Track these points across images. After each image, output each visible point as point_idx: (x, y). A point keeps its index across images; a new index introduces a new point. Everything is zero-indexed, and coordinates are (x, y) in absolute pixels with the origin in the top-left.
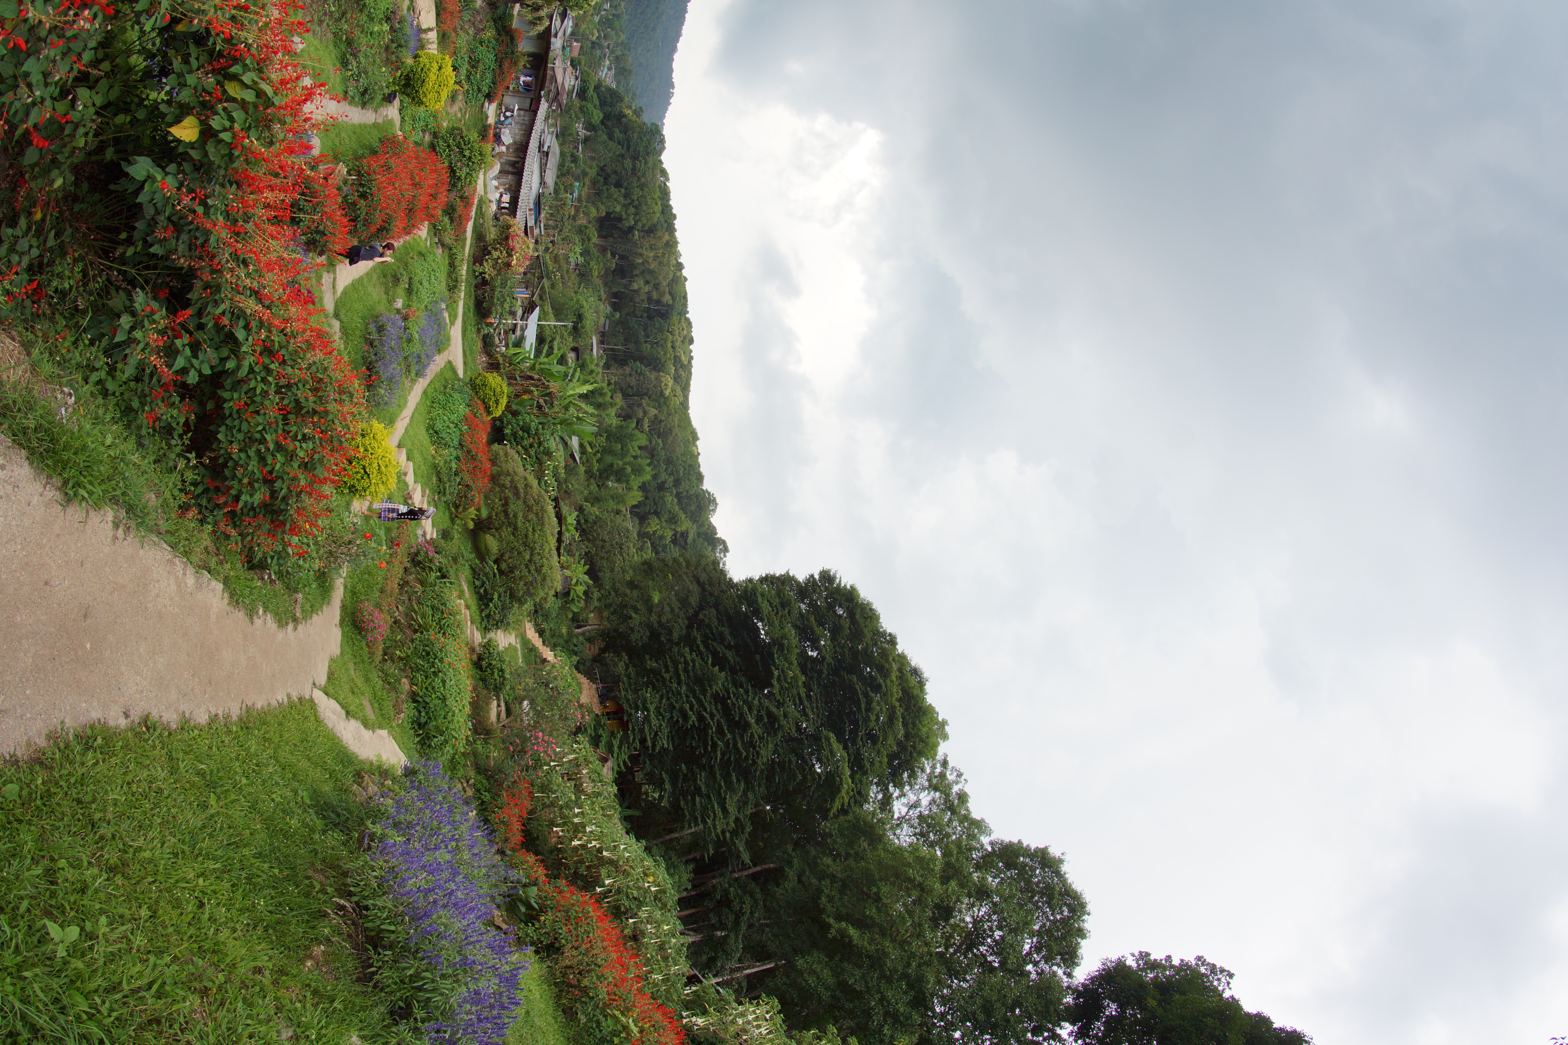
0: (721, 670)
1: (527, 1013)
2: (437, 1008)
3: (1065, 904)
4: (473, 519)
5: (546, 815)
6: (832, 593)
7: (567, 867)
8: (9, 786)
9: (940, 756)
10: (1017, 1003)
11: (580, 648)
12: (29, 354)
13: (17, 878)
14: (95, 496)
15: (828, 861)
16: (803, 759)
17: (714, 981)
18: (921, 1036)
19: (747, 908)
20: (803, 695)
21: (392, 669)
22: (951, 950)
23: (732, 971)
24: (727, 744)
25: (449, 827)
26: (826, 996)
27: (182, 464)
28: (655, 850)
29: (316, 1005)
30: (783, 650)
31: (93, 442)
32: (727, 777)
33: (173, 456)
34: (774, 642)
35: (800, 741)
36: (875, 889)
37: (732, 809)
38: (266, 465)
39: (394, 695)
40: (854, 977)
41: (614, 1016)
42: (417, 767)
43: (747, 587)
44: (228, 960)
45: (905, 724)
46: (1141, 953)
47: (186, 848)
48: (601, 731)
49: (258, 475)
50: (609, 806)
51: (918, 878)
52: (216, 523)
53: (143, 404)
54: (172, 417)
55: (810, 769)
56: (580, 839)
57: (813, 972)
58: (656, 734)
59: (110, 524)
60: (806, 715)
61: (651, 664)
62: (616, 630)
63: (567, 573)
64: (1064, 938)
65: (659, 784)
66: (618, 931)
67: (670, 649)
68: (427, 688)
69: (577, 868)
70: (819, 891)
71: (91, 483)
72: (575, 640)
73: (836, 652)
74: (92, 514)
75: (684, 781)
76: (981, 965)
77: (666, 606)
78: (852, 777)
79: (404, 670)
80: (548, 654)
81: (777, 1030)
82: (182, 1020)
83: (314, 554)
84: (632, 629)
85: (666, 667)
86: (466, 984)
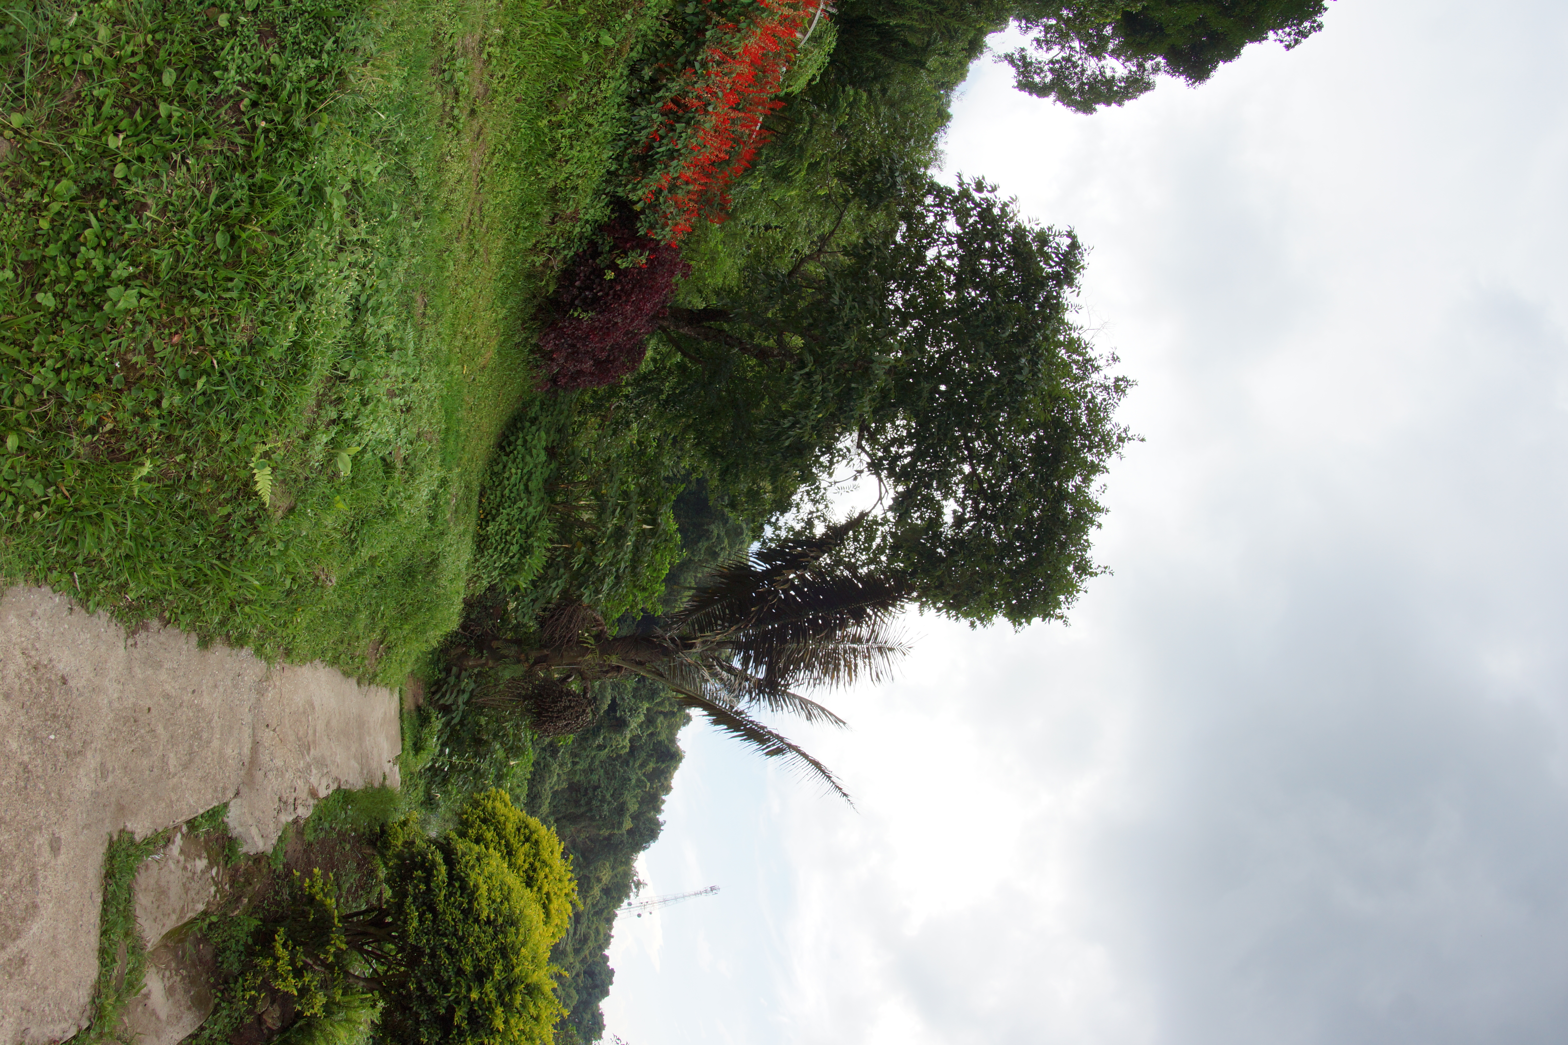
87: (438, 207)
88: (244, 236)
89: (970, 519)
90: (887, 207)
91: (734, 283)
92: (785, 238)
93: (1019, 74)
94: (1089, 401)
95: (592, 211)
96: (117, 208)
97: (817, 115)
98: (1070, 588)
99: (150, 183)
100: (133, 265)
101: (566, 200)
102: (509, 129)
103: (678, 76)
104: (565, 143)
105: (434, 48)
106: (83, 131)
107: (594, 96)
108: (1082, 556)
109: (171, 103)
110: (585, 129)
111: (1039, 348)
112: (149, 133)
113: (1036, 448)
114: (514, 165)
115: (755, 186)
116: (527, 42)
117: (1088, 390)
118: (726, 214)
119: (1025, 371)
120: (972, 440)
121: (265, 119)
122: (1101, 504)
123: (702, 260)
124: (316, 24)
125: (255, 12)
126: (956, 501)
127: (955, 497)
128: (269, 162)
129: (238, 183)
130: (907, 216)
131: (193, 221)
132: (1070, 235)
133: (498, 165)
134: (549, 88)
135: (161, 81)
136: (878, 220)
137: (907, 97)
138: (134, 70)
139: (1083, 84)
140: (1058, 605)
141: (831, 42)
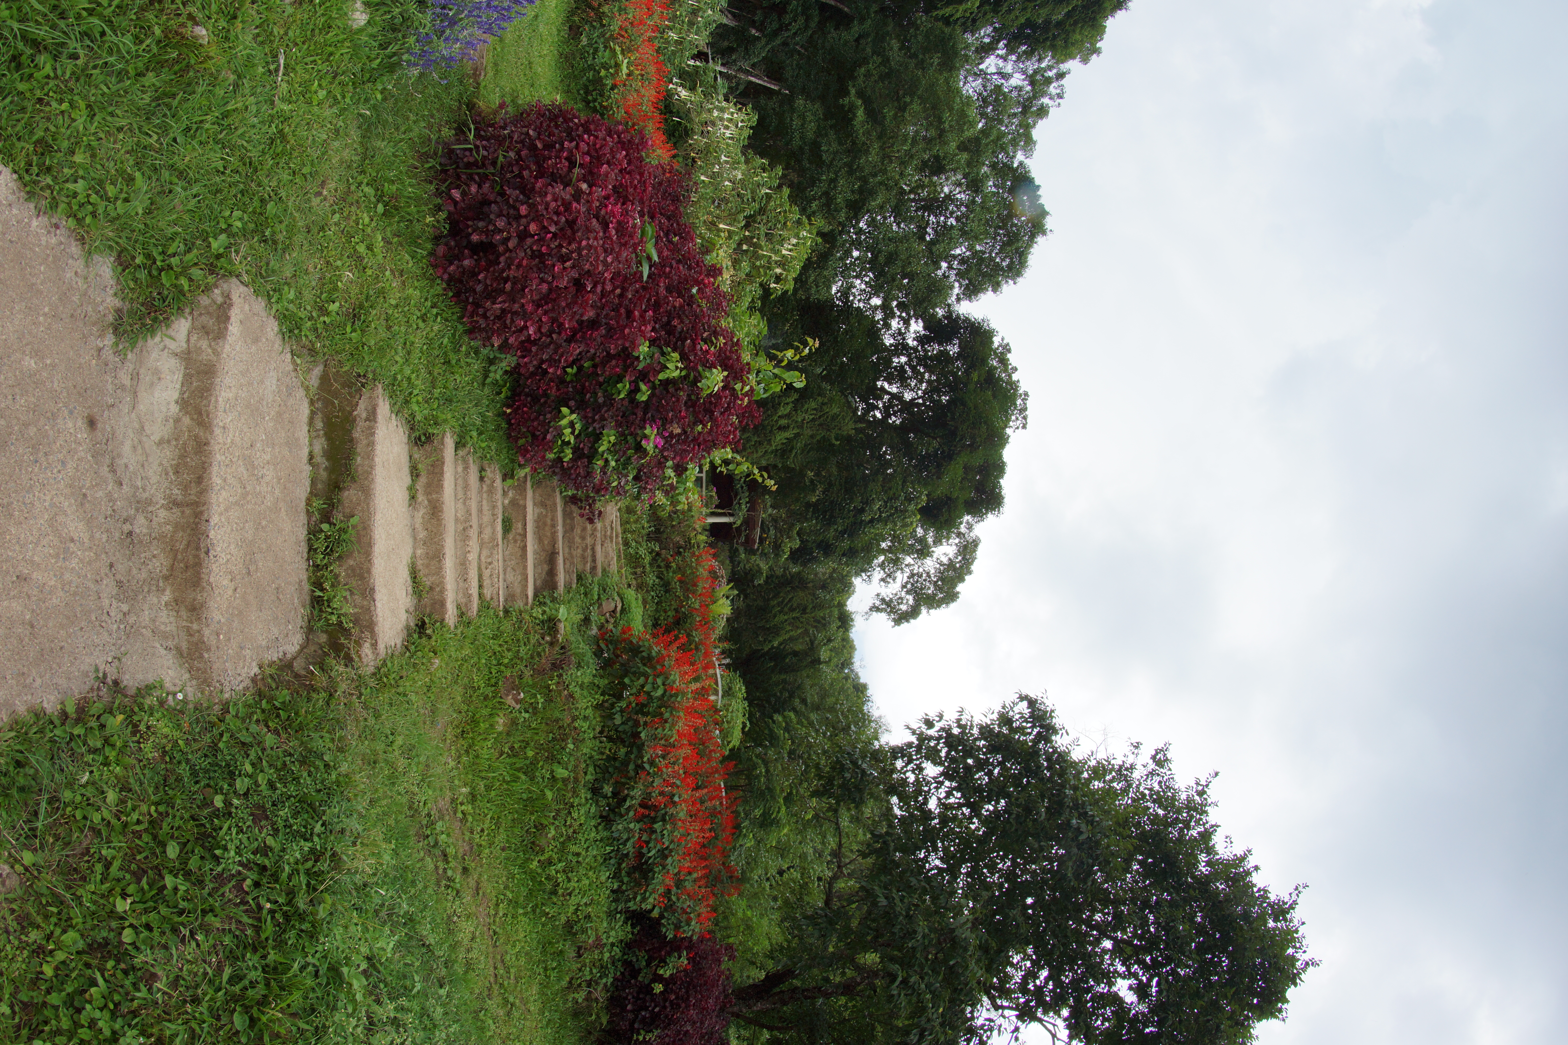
3: (1011, 259)
9: (1064, 67)
10: (911, 276)
15: (895, 44)
17: (719, 68)
18: (833, 230)
19: (794, 27)
22: (912, 196)
23: (740, 70)
26: (796, 142)
36: (908, 99)
40: (829, 147)
41: (613, 51)
45: (1069, 15)
46: (1008, 344)
51: (947, 125)
57: (803, 117)
64: (984, 275)
70: (865, 61)
76: (919, 227)
81: (738, 140)
87: (459, 969)
88: (264, 1019)
89: (1150, 980)
90: (872, 795)
91: (781, 939)
92: (802, 874)
93: (889, 614)
94: (1151, 796)
95: (613, 933)
96: (126, 972)
97: (766, 754)
98: (1289, 937)
99: (160, 954)
100: (144, 1035)
101: (584, 931)
102: (504, 879)
103: (635, 783)
104: (561, 877)
105: (412, 816)
106: (92, 887)
107: (570, 826)
108: (1269, 904)
109: (176, 876)
110: (575, 859)
111: (1077, 800)
112: (156, 902)
113: (1147, 871)
114: (521, 911)
115: (749, 843)
116: (493, 793)
117: (1141, 789)
118: (739, 880)
119: (1083, 827)
120: (1090, 918)
121: (269, 900)
122: (1239, 852)
123: (738, 932)
124: (302, 808)
125: (246, 794)
126: (1124, 978)
127: (1120, 975)
128: (280, 944)
129: (251, 964)
130: (892, 789)
131: (207, 998)
132: (1022, 698)
133: (506, 915)
134: (527, 831)
135: (165, 852)
136: (869, 810)
137: (824, 695)
138: (140, 838)
139: (936, 582)
140: (1293, 959)
141: (740, 688)
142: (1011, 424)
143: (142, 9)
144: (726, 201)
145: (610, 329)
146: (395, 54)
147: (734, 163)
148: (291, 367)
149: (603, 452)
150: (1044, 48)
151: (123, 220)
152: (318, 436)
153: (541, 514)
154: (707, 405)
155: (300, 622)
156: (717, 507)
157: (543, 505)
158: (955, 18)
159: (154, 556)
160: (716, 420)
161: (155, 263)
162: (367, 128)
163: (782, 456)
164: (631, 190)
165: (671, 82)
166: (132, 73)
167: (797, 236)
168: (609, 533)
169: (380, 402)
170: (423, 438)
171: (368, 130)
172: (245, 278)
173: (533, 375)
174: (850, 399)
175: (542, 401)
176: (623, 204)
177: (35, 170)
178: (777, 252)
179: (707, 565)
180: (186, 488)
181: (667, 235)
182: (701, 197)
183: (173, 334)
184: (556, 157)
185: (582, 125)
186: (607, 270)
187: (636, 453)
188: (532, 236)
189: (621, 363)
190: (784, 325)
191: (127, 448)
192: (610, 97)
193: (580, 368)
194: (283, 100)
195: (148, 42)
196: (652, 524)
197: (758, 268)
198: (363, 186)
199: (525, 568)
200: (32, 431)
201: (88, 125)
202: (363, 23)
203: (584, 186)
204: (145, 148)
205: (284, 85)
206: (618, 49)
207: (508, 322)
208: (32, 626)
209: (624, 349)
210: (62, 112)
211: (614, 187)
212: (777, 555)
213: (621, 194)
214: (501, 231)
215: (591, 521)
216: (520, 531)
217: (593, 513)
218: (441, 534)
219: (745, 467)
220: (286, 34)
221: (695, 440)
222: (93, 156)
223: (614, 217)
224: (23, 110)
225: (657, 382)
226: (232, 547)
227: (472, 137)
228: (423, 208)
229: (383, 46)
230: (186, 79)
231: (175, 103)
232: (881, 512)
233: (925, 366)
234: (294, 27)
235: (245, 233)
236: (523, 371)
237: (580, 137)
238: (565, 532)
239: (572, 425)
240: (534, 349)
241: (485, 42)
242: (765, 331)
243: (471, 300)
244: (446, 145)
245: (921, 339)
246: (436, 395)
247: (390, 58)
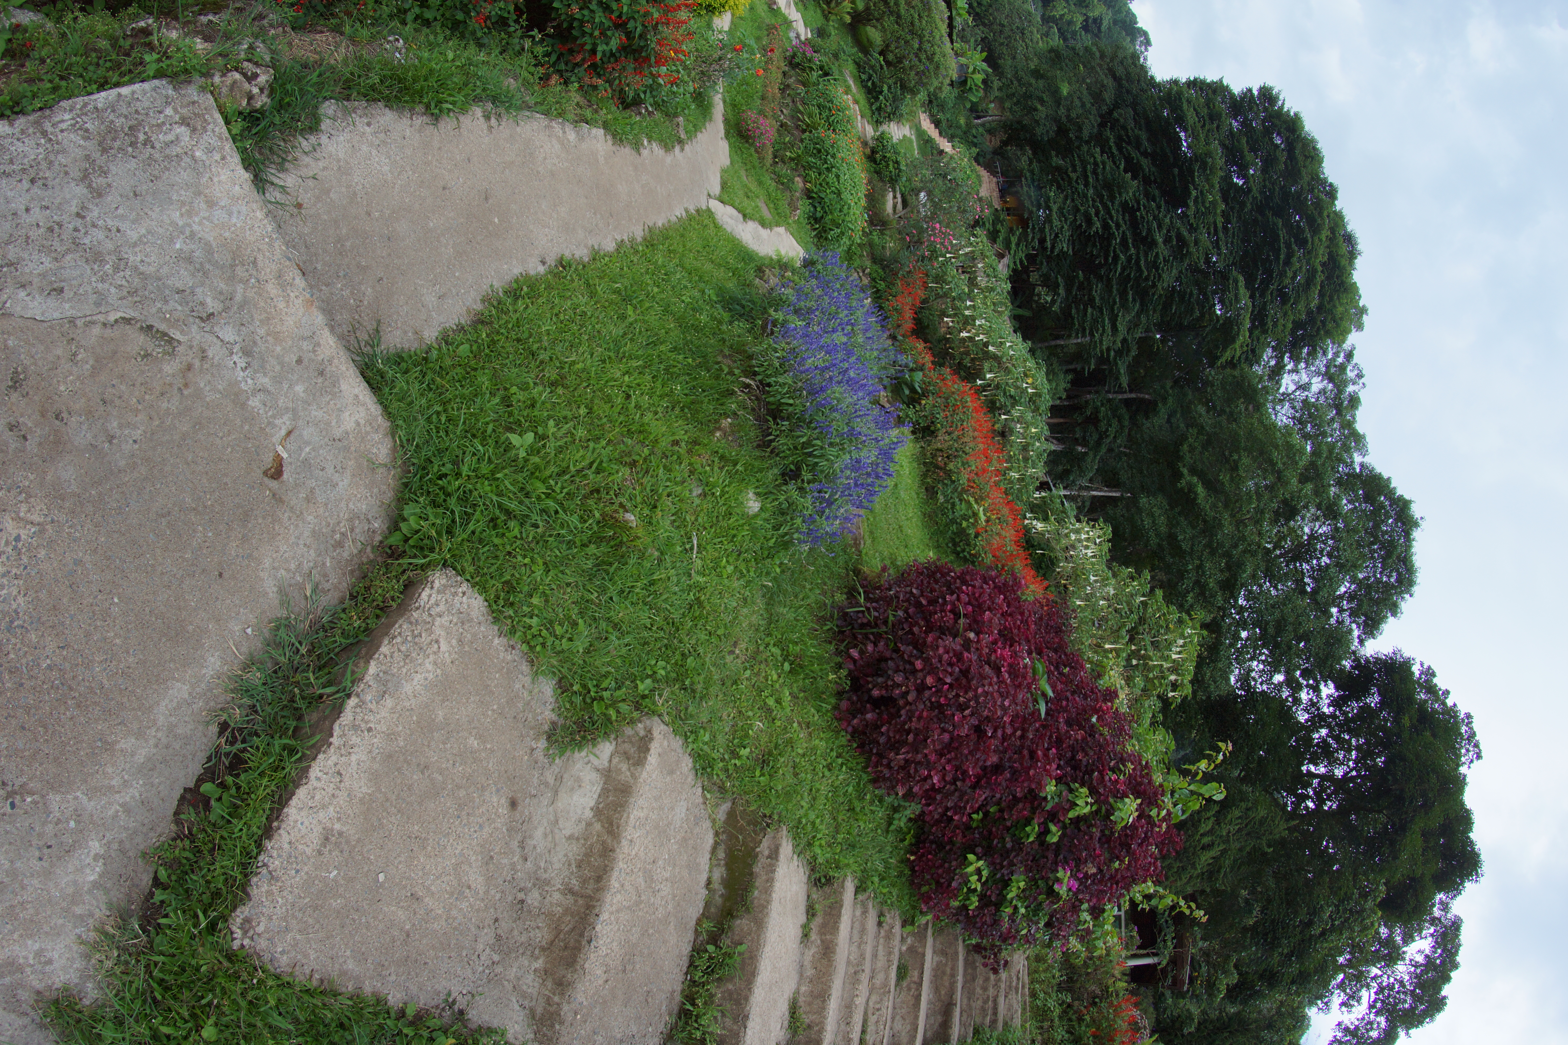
0: (1134, 177)
1: (896, 485)
2: (822, 471)
3: (1397, 571)
4: (848, 13)
5: (938, 305)
6: (1271, 116)
7: (953, 357)
8: (461, 348)
9: (1347, 346)
10: (1305, 637)
11: (980, 139)
12: (342, 34)
13: (482, 410)
14: (459, 104)
15: (1202, 409)
16: (1205, 295)
17: (1063, 492)
18: (1215, 618)
19: (1112, 431)
20: (1220, 225)
21: (784, 170)
22: (1278, 552)
23: (1081, 488)
24: (1129, 260)
25: (846, 312)
26: (1154, 541)
27: (527, 44)
28: (1038, 353)
29: (721, 468)
30: (1205, 170)
31: (437, 64)
32: (1123, 294)
33: (517, 41)
34: (1196, 158)
35: (1206, 275)
36: (1236, 457)
37: (1122, 328)
38: (612, 12)
39: (788, 194)
40: (1185, 534)
41: (968, 502)
42: (815, 258)
43: (1171, 89)
44: (651, 437)
45: (1321, 295)
46: (1429, 668)
47: (612, 354)
48: (999, 227)
49: (607, 23)
50: (1001, 303)
51: (1280, 465)
52: (580, 80)
53: (467, 13)
54: (500, 9)
55: (1210, 308)
56: (968, 332)
57: (1152, 515)
58: (1056, 236)
59: (482, 119)
60: (1219, 249)
61: (1057, 161)
62: (1019, 122)
63: (963, 60)
64: (1378, 602)
65: (1053, 288)
66: (990, 424)
67: (1079, 148)
68: (821, 185)
69: (962, 359)
70: (1184, 438)
71: (450, 95)
72: (974, 131)
73: (1265, 187)
74: (462, 118)
75: (1079, 289)
76: (1296, 581)
77: (1076, 100)
78: (1251, 331)
79: (796, 170)
80: (946, 146)
81: (1101, 557)
82: (616, 487)
83: (686, 78)
84: (1037, 122)
85: (1074, 166)
86: (850, 452)
142: (1463, 759)
143: (585, 497)
144: (1104, 619)
145: (1014, 772)
146: (786, 534)
147: (1103, 580)
148: (701, 800)
149: (1012, 899)
150: (1321, 339)
151: (566, 655)
152: (719, 865)
153: (939, 964)
154: (1123, 839)
155: (661, 1027)
156: (1139, 948)
157: (943, 953)
158: (1236, 358)
159: (538, 927)
160: (1134, 853)
161: (589, 692)
162: (770, 597)
163: (1210, 878)
164: (1015, 631)
165: (1025, 518)
166: (578, 543)
167: (1182, 636)
168: (1014, 984)
169: (784, 843)
170: (823, 880)
171: (771, 598)
172: (666, 718)
173: (937, 822)
174: (1276, 795)
175: (948, 848)
176: (1011, 646)
177: (501, 602)
178: (1167, 658)
179: (1126, 1015)
180: (584, 882)
181: (1057, 668)
182: (1081, 622)
183: (598, 753)
184: (941, 611)
185: (958, 577)
186: (1005, 714)
187: (1047, 898)
188: (930, 688)
189: (1028, 806)
190: (1191, 733)
191: (539, 833)
192: (976, 545)
193: (986, 814)
194: (698, 573)
195: (590, 521)
196: (1064, 972)
197: (1152, 680)
198: (771, 647)
199: (917, 1017)
200: (462, 793)
201: (544, 578)
202: (757, 510)
203: (972, 635)
204: (587, 601)
205: (699, 562)
206: (971, 499)
207: (912, 771)
208: (408, 936)
209: (1031, 791)
210: (525, 565)
211: (1000, 631)
212: (1211, 995)
213: (1007, 637)
214: (899, 686)
215: (995, 971)
216: (916, 979)
217: (998, 962)
218: (830, 975)
219: (1169, 901)
220: (696, 520)
221: (1112, 877)
222: (547, 601)
223: (1005, 660)
224: (497, 557)
225: (1067, 821)
226: (615, 944)
227: (862, 600)
228: (825, 666)
229: (776, 528)
230: (620, 552)
231: (612, 570)
232: (1333, 920)
233: (1349, 732)
234: (702, 515)
235: (667, 680)
236: (927, 818)
237: (959, 588)
238: (965, 982)
239: (978, 872)
240: (938, 797)
241: (859, 516)
242: (1173, 746)
243: (875, 751)
244: (841, 609)
245: (1335, 703)
246: (839, 840)
247: (783, 537)
